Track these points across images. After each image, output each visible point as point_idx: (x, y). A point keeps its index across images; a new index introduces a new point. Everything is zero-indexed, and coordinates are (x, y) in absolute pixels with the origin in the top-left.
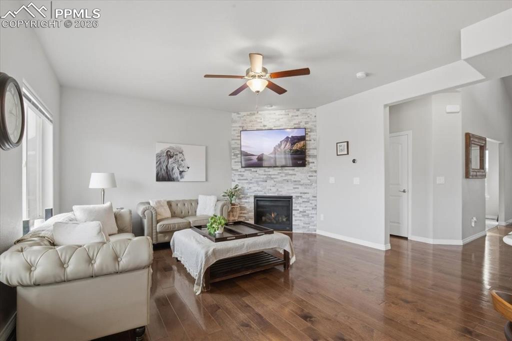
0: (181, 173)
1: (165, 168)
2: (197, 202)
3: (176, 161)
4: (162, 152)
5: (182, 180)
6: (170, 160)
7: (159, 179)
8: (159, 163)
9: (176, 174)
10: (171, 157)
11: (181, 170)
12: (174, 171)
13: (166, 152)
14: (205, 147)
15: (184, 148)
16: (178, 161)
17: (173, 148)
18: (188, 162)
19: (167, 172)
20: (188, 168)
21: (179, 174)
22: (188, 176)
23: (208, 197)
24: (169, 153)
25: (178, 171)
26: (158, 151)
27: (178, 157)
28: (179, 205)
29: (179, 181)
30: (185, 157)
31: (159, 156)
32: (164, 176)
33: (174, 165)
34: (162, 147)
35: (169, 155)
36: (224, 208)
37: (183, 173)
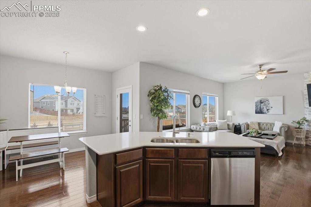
0: (268, 110)
1: (259, 108)
2: (274, 124)
3: (265, 105)
4: (258, 101)
5: (269, 113)
6: (262, 104)
7: (256, 113)
8: (256, 106)
9: (265, 110)
10: (262, 103)
11: (268, 108)
12: (264, 109)
13: (259, 101)
14: (282, 97)
15: (269, 98)
16: (266, 104)
17: (263, 99)
18: (271, 105)
19: (260, 110)
20: (272, 108)
21: (266, 110)
22: (271, 111)
23: (279, 122)
24: (261, 101)
25: (266, 109)
26: (256, 101)
27: (266, 103)
28: (264, 125)
29: (266, 114)
30: (270, 103)
31: (256, 103)
32: (259, 111)
33: (264, 106)
34: (258, 99)
35: (261, 102)
36: (282, 129)
37: (269, 110)
